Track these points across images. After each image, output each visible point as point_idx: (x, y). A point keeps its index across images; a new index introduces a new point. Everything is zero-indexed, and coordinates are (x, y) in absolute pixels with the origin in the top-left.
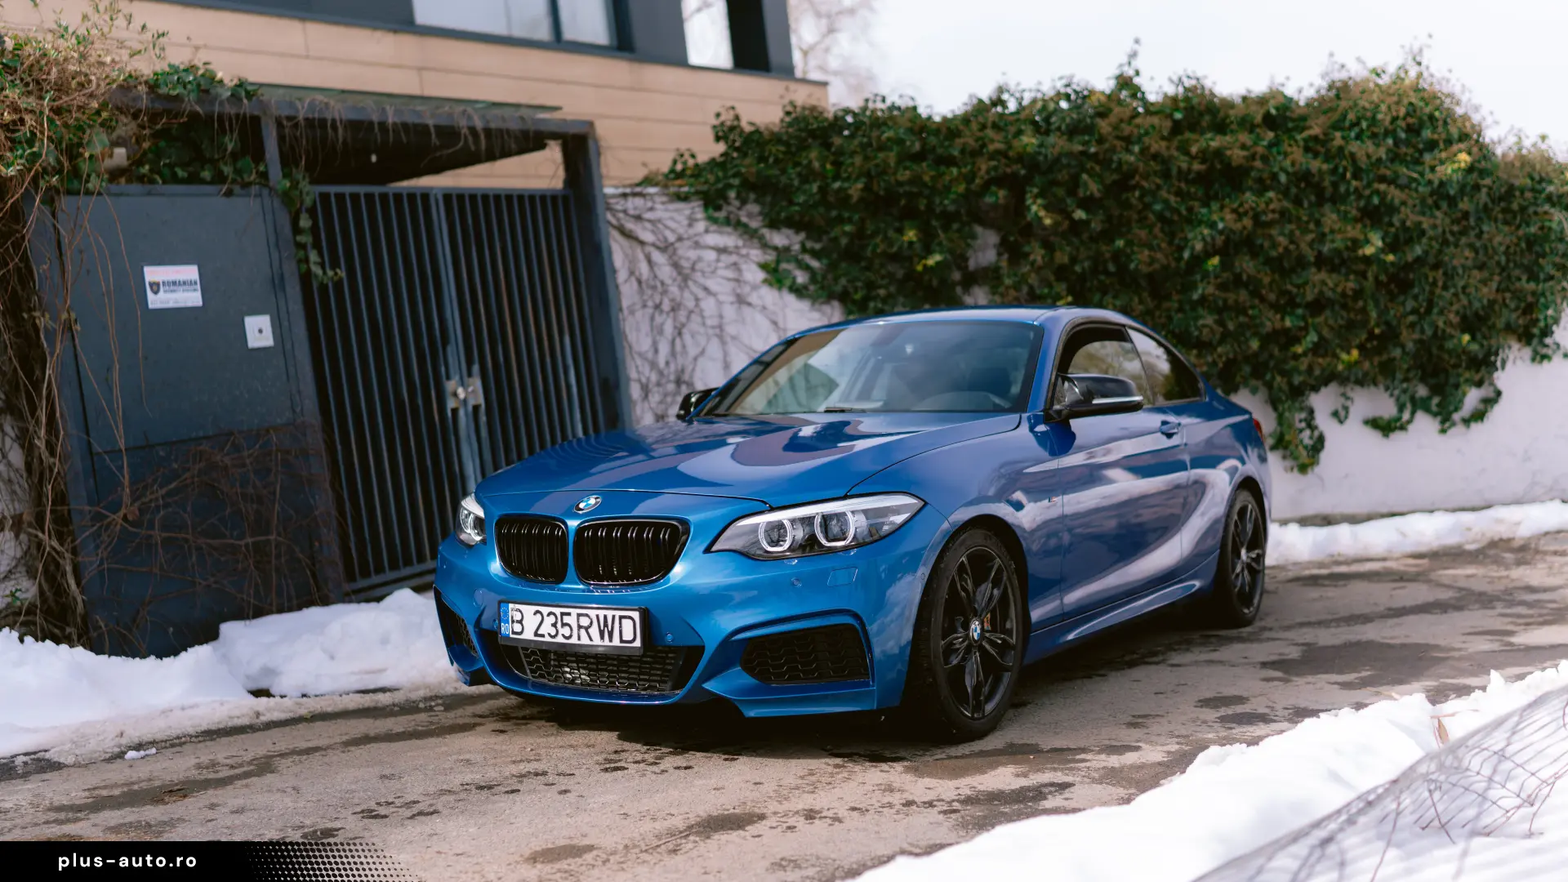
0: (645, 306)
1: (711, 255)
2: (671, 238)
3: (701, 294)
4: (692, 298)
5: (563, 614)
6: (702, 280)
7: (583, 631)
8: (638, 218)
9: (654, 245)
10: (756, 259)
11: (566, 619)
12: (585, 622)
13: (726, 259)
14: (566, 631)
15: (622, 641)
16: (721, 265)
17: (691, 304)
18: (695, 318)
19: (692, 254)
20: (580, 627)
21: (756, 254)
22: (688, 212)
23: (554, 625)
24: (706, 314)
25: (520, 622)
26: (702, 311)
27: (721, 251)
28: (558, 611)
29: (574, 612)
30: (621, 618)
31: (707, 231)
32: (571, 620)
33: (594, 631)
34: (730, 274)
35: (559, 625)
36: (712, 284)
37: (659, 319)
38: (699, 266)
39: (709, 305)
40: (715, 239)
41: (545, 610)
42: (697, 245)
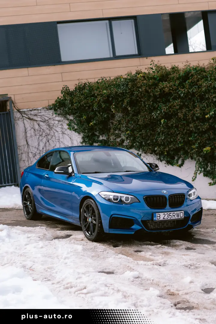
0: (36, 135)
1: (57, 122)
2: (47, 119)
3: (55, 132)
4: (53, 132)
5: (170, 214)
6: (55, 128)
7: (174, 216)
8: (36, 115)
9: (41, 121)
10: (66, 123)
11: (170, 215)
12: (174, 214)
13: (60, 123)
14: (170, 217)
15: (181, 217)
16: (59, 124)
17: (53, 134)
18: (54, 137)
19: (53, 122)
20: (173, 216)
21: (67, 122)
22: (52, 112)
23: (168, 216)
24: (56, 136)
25: (159, 217)
26: (55, 136)
27: (59, 121)
28: (169, 213)
29: (172, 213)
30: (181, 213)
31: (56, 116)
32: (172, 215)
33: (176, 216)
34: (60, 126)
35: (169, 216)
36: (57, 129)
37: (40, 138)
38: (54, 125)
39: (56, 134)
40: (58, 118)
41: (166, 213)
42: (54, 120)
